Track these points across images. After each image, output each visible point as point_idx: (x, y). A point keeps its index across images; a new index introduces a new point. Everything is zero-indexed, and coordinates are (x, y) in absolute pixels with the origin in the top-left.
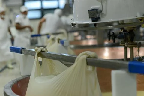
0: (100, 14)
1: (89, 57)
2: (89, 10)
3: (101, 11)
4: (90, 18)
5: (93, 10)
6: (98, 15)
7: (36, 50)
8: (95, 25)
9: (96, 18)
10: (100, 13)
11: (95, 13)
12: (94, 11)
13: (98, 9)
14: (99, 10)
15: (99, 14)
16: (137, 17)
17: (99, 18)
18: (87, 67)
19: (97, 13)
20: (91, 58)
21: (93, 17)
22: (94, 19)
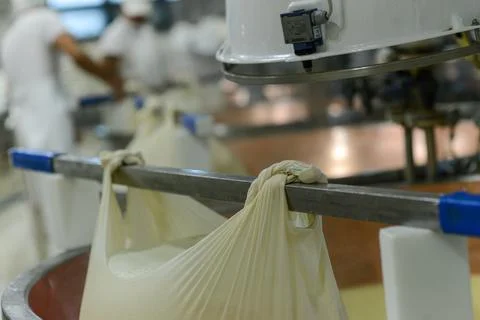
0: (323, 26)
1: (296, 181)
2: (282, 16)
3: (326, 17)
4: (287, 42)
5: (298, 13)
6: (315, 31)
7: (106, 162)
8: (308, 64)
9: (308, 40)
10: (323, 22)
11: (304, 25)
12: (300, 17)
13: (316, 10)
14: (317, 13)
15: (320, 27)
16: (451, 29)
17: (320, 41)
18: (289, 216)
19: (312, 25)
20: (301, 183)
21: (297, 40)
22: (305, 47)
